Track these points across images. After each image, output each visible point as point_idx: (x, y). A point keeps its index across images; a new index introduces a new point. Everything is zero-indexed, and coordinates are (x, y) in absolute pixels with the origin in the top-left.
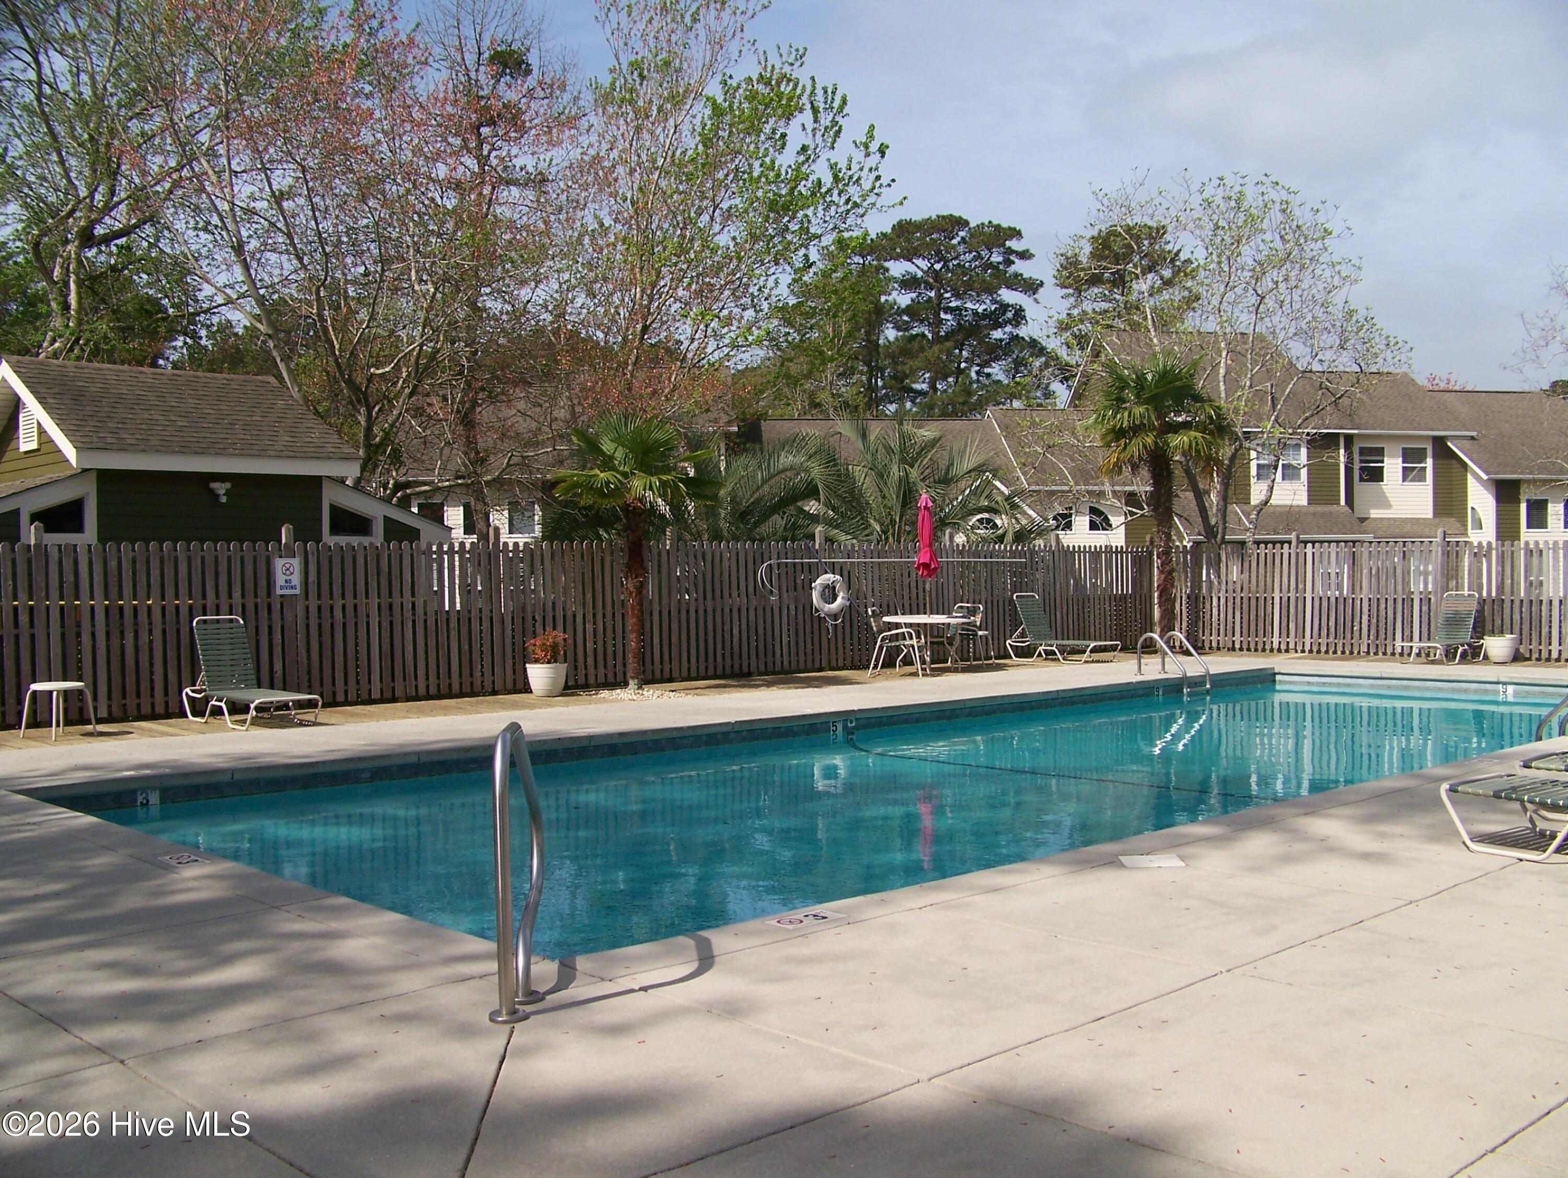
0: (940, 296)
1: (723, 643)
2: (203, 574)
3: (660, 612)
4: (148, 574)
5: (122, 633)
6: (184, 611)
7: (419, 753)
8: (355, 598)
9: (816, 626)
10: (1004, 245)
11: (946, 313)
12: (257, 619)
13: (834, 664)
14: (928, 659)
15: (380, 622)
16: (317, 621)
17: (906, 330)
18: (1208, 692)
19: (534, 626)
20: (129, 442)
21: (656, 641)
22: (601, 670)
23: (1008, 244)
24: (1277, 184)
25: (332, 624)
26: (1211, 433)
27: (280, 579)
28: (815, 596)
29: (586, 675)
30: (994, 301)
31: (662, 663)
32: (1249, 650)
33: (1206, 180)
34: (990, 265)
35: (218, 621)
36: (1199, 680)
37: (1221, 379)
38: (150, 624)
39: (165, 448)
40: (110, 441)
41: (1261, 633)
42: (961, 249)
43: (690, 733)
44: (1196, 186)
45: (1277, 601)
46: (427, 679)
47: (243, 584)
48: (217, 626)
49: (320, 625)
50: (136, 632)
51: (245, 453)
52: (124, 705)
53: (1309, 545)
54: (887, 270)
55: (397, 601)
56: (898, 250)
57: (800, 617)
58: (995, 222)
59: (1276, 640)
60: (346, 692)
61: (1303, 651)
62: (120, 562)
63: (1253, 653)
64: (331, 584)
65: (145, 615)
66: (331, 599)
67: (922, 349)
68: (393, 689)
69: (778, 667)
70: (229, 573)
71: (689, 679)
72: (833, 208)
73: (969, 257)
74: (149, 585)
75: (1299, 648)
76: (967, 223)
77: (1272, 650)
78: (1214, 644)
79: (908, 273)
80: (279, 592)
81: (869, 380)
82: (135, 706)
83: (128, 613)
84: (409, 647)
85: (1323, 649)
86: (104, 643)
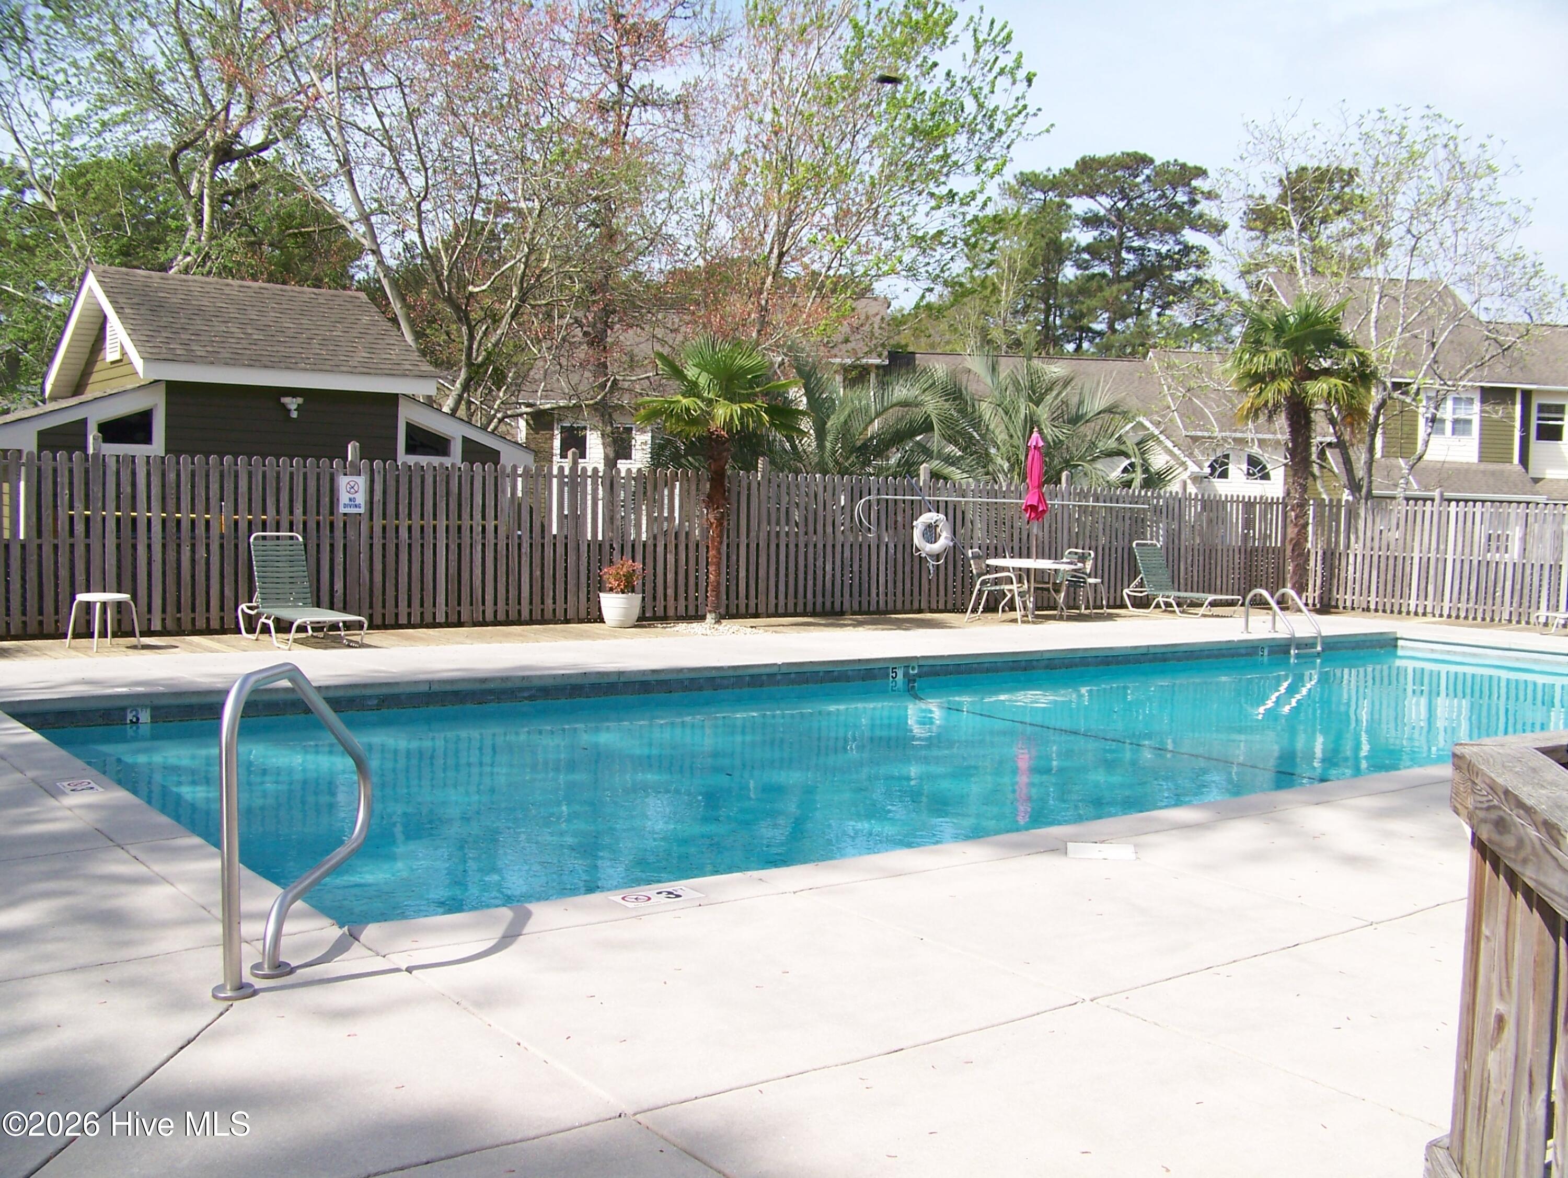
0: (1122, 235)
1: (815, 579)
2: (264, 489)
3: (748, 545)
4: (207, 488)
5: (179, 546)
6: (243, 526)
7: (430, 682)
8: (422, 518)
9: (916, 567)
10: (1189, 185)
11: (1129, 252)
12: (318, 537)
13: (934, 606)
14: (1030, 605)
15: (447, 545)
16: (382, 541)
17: (1086, 268)
18: (1318, 655)
19: (611, 554)
20: (199, 353)
21: (742, 574)
22: (682, 602)
23: (1194, 183)
24: (1440, 116)
25: (397, 545)
26: (1353, 381)
27: (344, 498)
28: (917, 534)
29: (665, 607)
30: (1178, 243)
31: (747, 598)
32: (1384, 611)
33: (1364, 113)
34: (1175, 205)
35: (278, 538)
36: (1311, 641)
37: (1372, 324)
38: (208, 538)
39: (234, 361)
40: (179, 352)
41: (1398, 593)
42: (1145, 188)
43: (731, 673)
44: (1353, 119)
45: (1416, 561)
46: (496, 604)
47: (305, 502)
48: (277, 542)
49: (384, 545)
50: (193, 546)
51: (316, 368)
52: (179, 619)
53: (1453, 504)
54: (1069, 207)
55: (466, 523)
56: (1081, 187)
57: (900, 556)
58: (1181, 161)
59: (1413, 602)
60: (409, 614)
61: (1441, 616)
62: (178, 475)
63: (1388, 614)
64: (397, 504)
65: (203, 528)
66: (397, 519)
67: (1101, 289)
68: (459, 613)
69: (873, 607)
70: (291, 489)
71: (777, 615)
72: (977, 135)
73: (1153, 195)
74: (208, 499)
75: (1437, 613)
76: (1151, 161)
77: (1408, 613)
78: (1348, 604)
79: (1091, 211)
80: (342, 510)
81: (1047, 318)
82: (189, 620)
83: (186, 526)
84: (478, 571)
85: (1462, 614)
86: (160, 555)
